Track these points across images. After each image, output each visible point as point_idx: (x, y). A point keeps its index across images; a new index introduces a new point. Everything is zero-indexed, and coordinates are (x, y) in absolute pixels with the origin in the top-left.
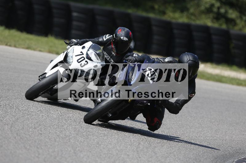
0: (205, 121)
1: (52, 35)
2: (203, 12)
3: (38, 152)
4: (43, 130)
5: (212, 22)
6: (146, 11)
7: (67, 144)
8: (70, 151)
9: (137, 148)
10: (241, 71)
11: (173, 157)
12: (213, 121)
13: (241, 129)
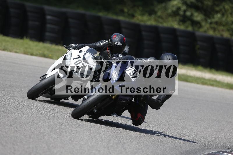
0: (172, 119)
1: (27, 37)
2: (170, 15)
3: (14, 148)
4: (18, 127)
5: (179, 24)
6: (116, 14)
7: (41, 140)
8: (45, 147)
9: (108, 145)
10: (206, 71)
11: (142, 152)
12: (180, 118)
13: (206, 126)
